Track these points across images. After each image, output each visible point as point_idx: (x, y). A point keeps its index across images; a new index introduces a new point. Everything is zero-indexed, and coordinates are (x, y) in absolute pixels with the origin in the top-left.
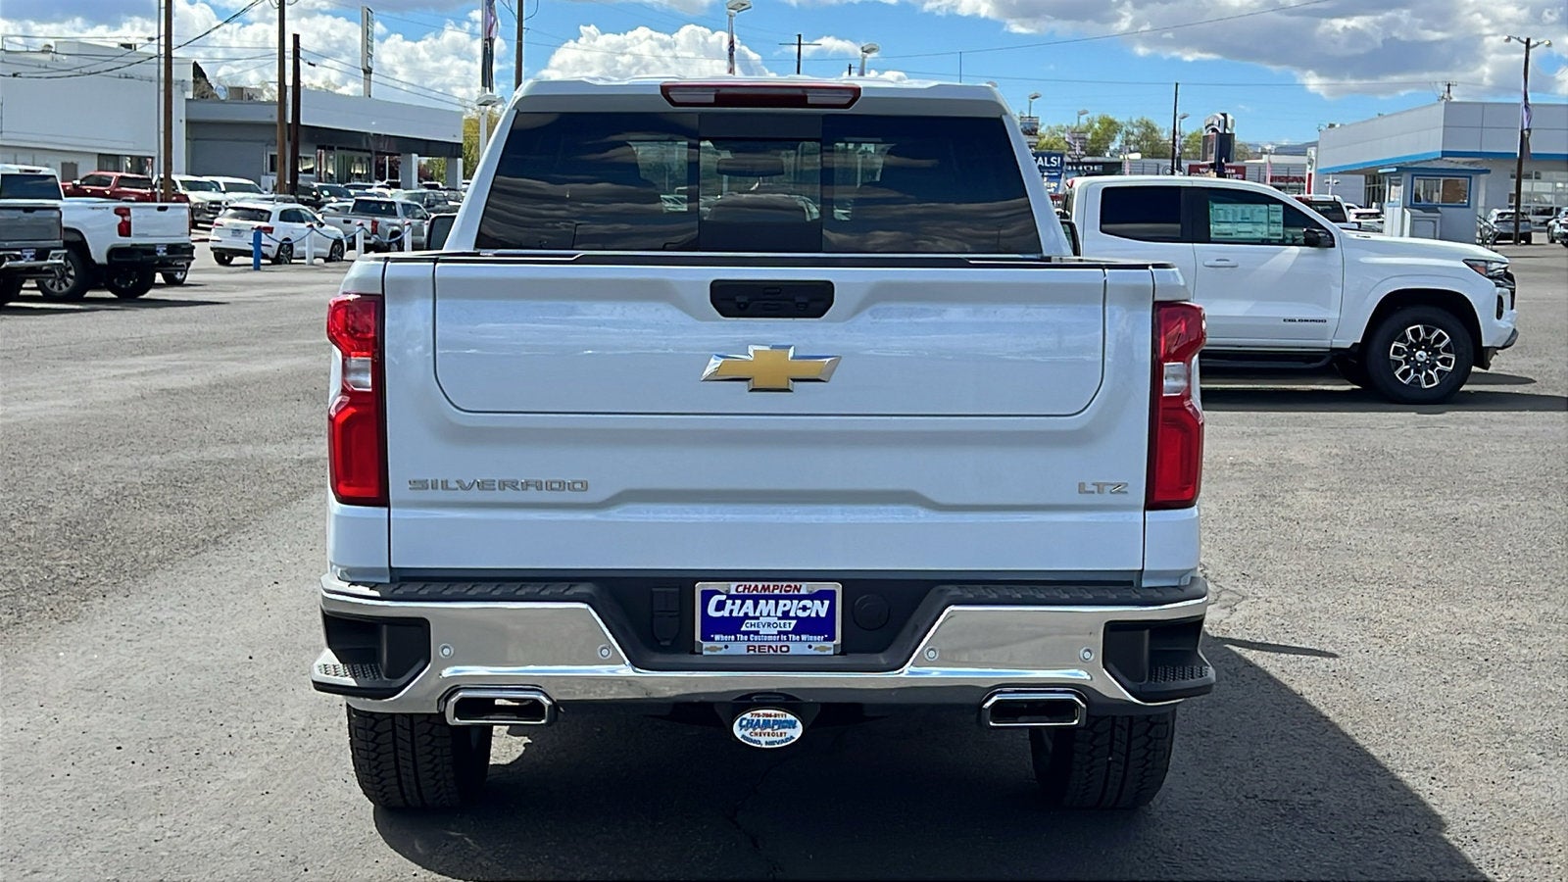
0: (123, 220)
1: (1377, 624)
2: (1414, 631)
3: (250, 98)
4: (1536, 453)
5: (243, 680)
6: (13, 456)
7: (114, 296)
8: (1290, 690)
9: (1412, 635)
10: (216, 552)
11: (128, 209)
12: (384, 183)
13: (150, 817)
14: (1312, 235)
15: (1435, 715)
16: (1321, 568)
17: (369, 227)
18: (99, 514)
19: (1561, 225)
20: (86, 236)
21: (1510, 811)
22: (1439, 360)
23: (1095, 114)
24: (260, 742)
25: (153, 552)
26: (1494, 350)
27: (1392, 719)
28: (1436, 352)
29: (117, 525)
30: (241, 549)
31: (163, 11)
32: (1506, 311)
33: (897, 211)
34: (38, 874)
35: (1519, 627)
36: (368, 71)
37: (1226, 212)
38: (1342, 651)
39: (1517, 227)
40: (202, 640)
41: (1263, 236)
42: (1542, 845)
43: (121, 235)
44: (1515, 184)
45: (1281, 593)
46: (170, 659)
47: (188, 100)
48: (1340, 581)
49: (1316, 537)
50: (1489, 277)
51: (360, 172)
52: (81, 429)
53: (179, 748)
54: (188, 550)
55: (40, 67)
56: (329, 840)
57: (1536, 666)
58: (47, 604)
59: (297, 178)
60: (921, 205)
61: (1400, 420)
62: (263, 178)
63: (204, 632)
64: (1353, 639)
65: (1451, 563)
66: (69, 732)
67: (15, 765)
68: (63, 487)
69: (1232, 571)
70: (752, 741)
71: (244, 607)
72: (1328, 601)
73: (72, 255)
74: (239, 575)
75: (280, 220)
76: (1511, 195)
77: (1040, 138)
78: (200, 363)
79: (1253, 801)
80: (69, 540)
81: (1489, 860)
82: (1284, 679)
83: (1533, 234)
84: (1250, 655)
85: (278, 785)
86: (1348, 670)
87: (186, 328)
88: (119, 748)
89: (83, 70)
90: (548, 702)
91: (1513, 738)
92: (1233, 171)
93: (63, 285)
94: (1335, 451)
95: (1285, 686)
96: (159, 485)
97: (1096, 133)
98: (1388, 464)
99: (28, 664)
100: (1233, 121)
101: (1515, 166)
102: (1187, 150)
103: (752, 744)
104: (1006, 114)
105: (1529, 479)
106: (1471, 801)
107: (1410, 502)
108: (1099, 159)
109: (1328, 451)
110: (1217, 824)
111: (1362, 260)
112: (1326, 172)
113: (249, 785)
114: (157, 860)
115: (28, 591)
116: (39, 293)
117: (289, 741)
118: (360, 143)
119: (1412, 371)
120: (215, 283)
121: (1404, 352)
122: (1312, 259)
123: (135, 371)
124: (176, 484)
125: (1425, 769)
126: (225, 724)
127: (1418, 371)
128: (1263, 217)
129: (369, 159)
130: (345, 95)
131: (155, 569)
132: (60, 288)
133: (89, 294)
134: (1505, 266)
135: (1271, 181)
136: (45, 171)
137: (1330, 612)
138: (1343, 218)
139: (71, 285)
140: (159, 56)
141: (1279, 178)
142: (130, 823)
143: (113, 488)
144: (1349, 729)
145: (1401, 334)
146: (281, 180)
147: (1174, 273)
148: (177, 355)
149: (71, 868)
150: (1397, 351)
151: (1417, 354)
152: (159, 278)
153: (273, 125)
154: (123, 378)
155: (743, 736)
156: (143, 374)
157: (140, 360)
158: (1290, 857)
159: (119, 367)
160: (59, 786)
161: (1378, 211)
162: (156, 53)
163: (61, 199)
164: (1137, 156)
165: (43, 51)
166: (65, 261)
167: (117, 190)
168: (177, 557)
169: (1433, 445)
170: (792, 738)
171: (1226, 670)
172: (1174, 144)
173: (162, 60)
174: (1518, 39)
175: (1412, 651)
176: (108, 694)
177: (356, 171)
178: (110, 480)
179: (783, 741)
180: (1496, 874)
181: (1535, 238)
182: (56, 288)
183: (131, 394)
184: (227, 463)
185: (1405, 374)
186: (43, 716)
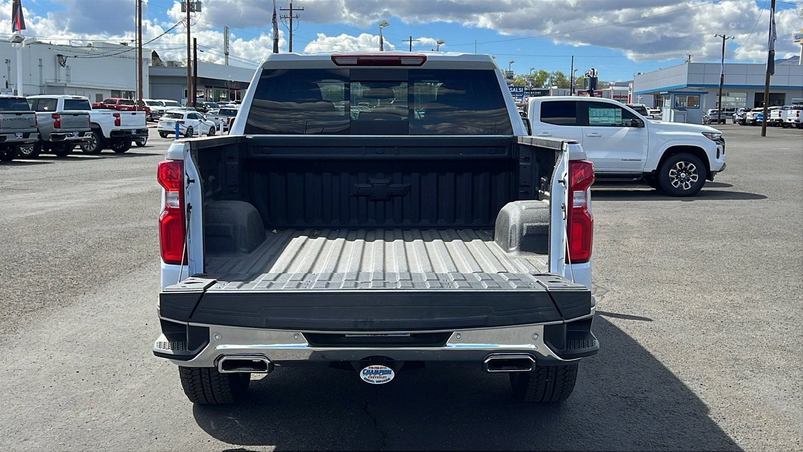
0: (117, 119)
1: (670, 304)
2: (687, 307)
3: (176, 66)
4: (736, 219)
5: (141, 336)
6: (56, 226)
7: (114, 152)
8: (631, 338)
9: (686, 309)
10: (139, 271)
11: (119, 114)
12: (234, 102)
13: (86, 409)
14: (634, 122)
15: (700, 351)
16: (642, 276)
17: (226, 121)
18: (89, 253)
19: (738, 116)
20: (101, 126)
21: (739, 402)
22: (691, 177)
23: (538, 70)
24: (145, 369)
25: (111, 272)
26: (716, 172)
27: (680, 353)
28: (690, 173)
29: (96, 259)
30: (151, 270)
31: (138, 28)
32: (721, 155)
33: (449, 114)
34: (26, 441)
35: (736, 305)
36: (227, 54)
37: (596, 112)
38: (655, 318)
39: (719, 117)
40: (125, 315)
41: (612, 123)
42: (757, 421)
43: (116, 125)
44: (719, 98)
45: (625, 289)
46: (110, 325)
47: (149, 67)
48: (651, 283)
49: (640, 260)
50: (713, 140)
51: (224, 97)
52: (88, 213)
53: (106, 372)
54: (126, 270)
55: (86, 53)
56: (170, 422)
57: (745, 325)
58: (58, 298)
59: (196, 99)
60: (460, 111)
61: (674, 204)
62: (182, 100)
63: (128, 311)
64: (659, 312)
65: (702, 273)
66: (56, 364)
67: (27, 381)
68: (76, 240)
69: (601, 278)
70: (369, 380)
71: (148, 299)
72: (647, 292)
73: (95, 134)
74: (147, 282)
75: (188, 118)
76: (717, 103)
77: (514, 80)
78: (146, 181)
79: (615, 398)
80: (74, 265)
81: (732, 429)
82: (628, 332)
83: (726, 120)
84: (611, 320)
85: (150, 392)
86: (658, 327)
87: (143, 166)
88: (78, 372)
89: (105, 54)
90: (269, 362)
91: (737, 362)
92: (597, 93)
93: (91, 147)
94: (646, 219)
95: (628, 336)
96: (118, 239)
97: (538, 78)
98: (670, 225)
99: (43, 328)
100: (597, 72)
101: (719, 90)
102: (577, 85)
103: (369, 382)
104: (496, 68)
105: (734, 232)
106: (720, 397)
107: (681, 243)
108: (539, 89)
109: (643, 219)
110: (599, 410)
111: (657, 133)
112: (637, 94)
113: (136, 391)
114: (85, 433)
115: (50, 291)
116: (81, 151)
117: (158, 368)
118: (224, 84)
119: (679, 182)
120: (159, 145)
121: (675, 174)
122: (635, 133)
123: (117, 186)
124: (126, 239)
125: (697, 379)
126: (130, 359)
127: (682, 182)
128: (613, 114)
129: (227, 91)
130: (218, 65)
131: (110, 280)
132: (90, 149)
133: (103, 151)
134: (720, 135)
135: (614, 97)
136: (83, 98)
137: (648, 298)
138: (645, 114)
139: (95, 147)
140: (136, 48)
141: (617, 96)
142: (76, 412)
143: (98, 240)
144: (659, 358)
145: (674, 166)
146: (189, 101)
147: (578, 146)
148: (137, 178)
149: (44, 438)
150: (672, 173)
151: (682, 174)
152: (134, 143)
153: (185, 78)
154: (112, 189)
155: (365, 378)
156: (121, 187)
157: (120, 181)
158: (635, 429)
159: (111, 184)
160: (45, 392)
161: (659, 110)
162: (135, 46)
163: (91, 110)
164: (556, 87)
165: (88, 47)
166: (92, 137)
167: (119, 105)
168: (121, 274)
169: (690, 216)
170: (389, 379)
171: (601, 328)
172: (572, 82)
173: (138, 50)
174: (720, 36)
175: (687, 317)
176: (78, 344)
177: (222, 97)
178: (97, 237)
179: (384, 381)
180: (735, 437)
181: (727, 121)
182: (88, 149)
183: (114, 196)
184: (151, 229)
185: (676, 183)
186: (45, 355)
